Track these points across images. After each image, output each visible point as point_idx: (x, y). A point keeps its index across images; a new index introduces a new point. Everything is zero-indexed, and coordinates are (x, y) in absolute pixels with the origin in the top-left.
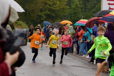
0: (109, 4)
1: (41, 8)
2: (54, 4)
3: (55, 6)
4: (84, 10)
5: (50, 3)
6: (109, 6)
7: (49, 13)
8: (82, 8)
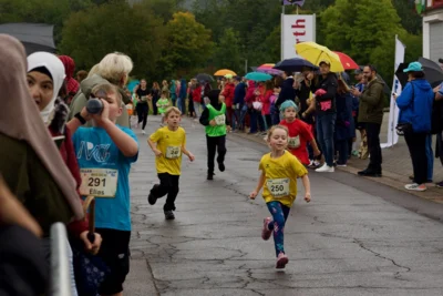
0: (296, 34)
1: (163, 47)
2: (188, 39)
3: (189, 43)
4: (244, 46)
5: (180, 38)
6: (295, 37)
7: (180, 56)
8: (240, 44)
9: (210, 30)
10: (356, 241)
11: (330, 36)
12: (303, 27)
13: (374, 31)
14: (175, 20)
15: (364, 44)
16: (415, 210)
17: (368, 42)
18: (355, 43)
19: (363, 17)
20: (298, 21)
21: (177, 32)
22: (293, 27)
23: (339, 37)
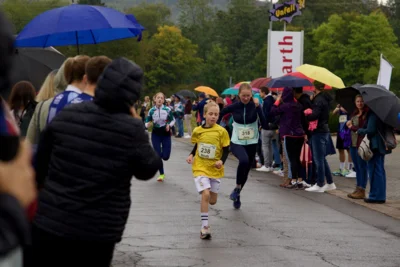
0: (283, 51)
1: (147, 62)
2: (173, 54)
3: (174, 59)
4: (231, 63)
5: (166, 53)
6: (282, 55)
7: (163, 72)
8: (227, 61)
9: (197, 46)
10: (318, 254)
11: (321, 55)
12: (291, 44)
13: (369, 50)
14: (160, 34)
15: (358, 64)
16: (384, 229)
17: (363, 62)
18: (348, 63)
19: (357, 36)
20: (285, 38)
21: (162, 47)
22: (280, 43)
23: (332, 56)
